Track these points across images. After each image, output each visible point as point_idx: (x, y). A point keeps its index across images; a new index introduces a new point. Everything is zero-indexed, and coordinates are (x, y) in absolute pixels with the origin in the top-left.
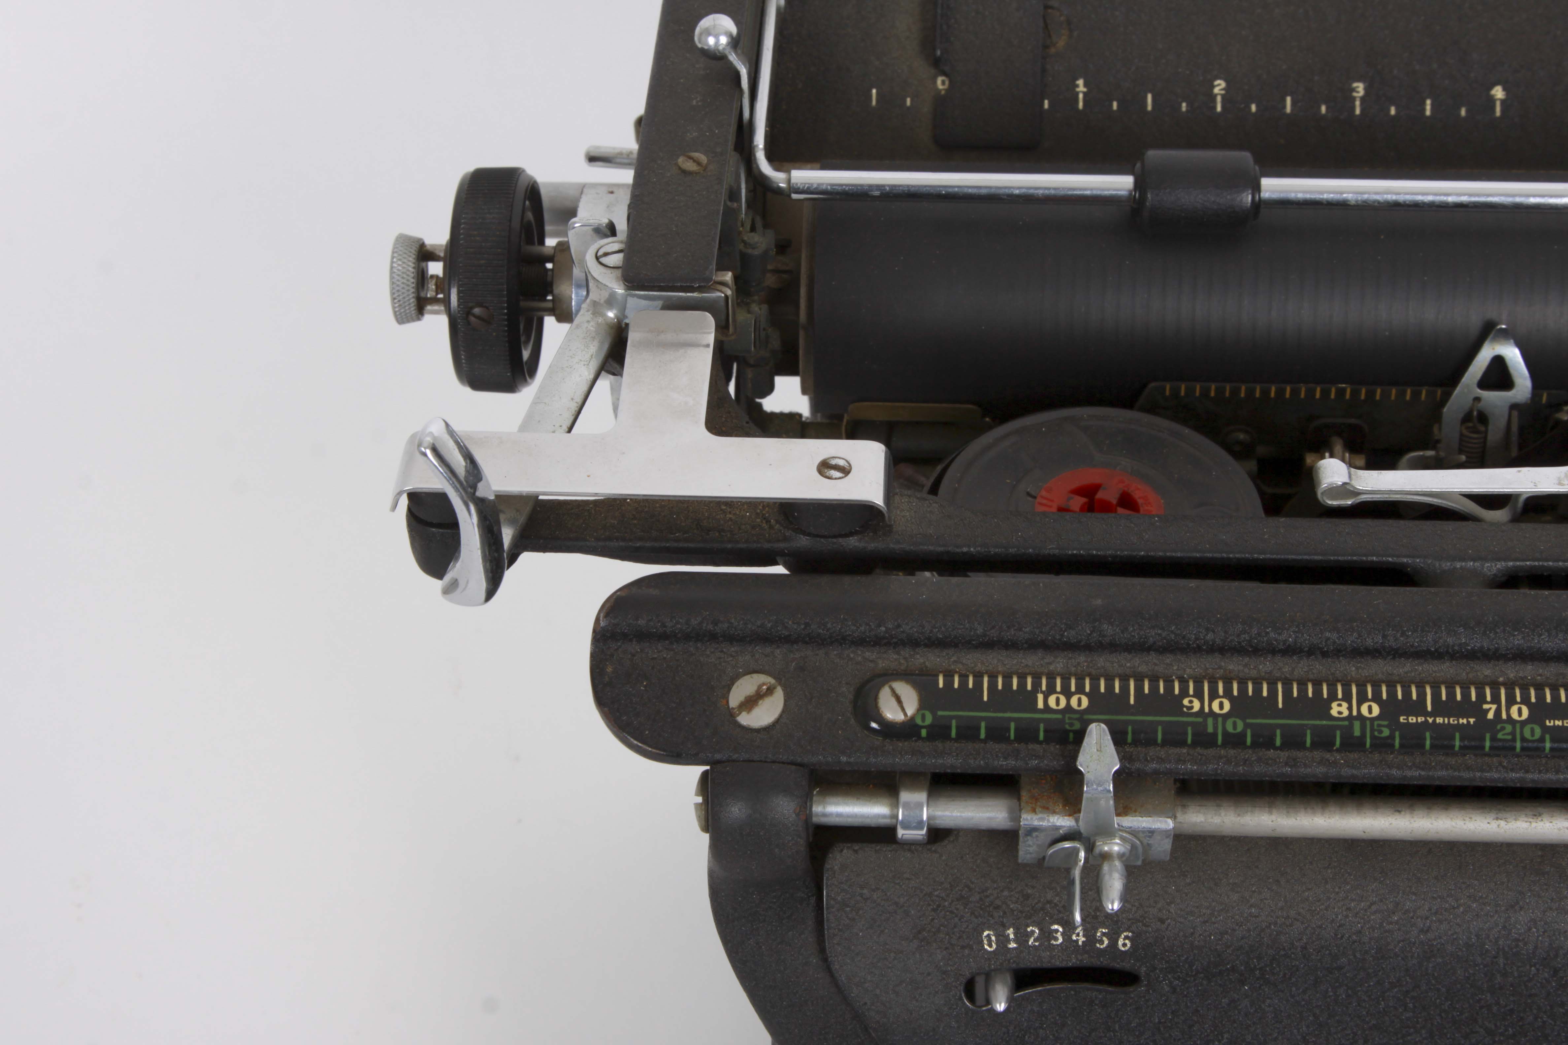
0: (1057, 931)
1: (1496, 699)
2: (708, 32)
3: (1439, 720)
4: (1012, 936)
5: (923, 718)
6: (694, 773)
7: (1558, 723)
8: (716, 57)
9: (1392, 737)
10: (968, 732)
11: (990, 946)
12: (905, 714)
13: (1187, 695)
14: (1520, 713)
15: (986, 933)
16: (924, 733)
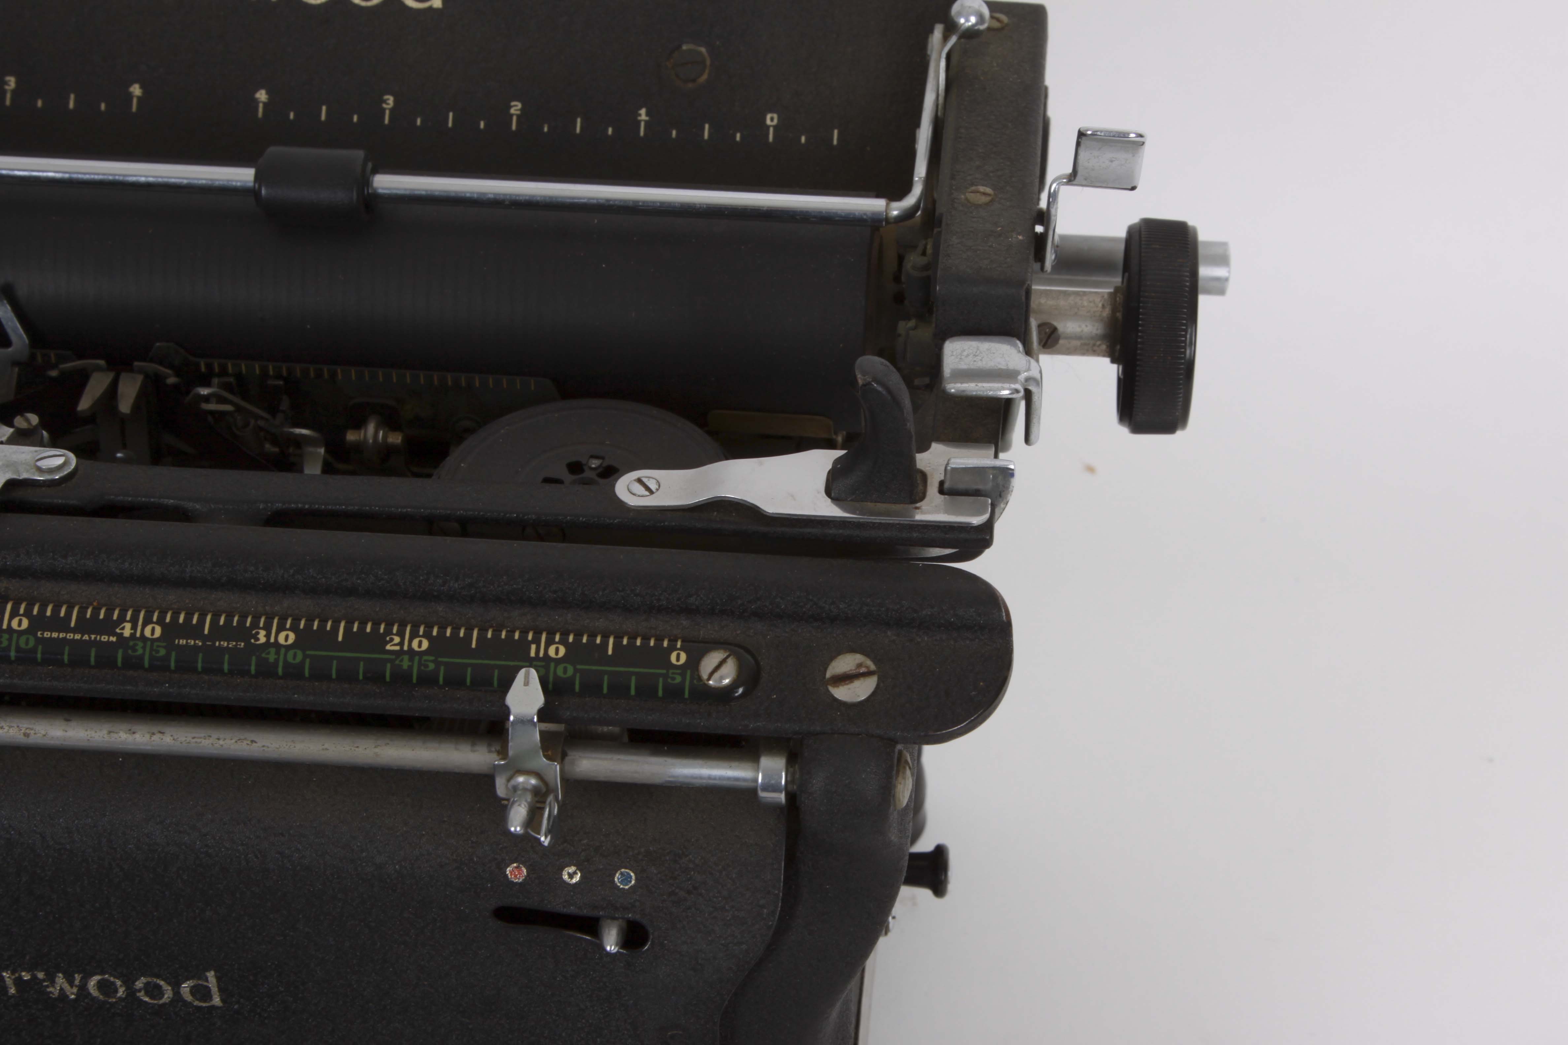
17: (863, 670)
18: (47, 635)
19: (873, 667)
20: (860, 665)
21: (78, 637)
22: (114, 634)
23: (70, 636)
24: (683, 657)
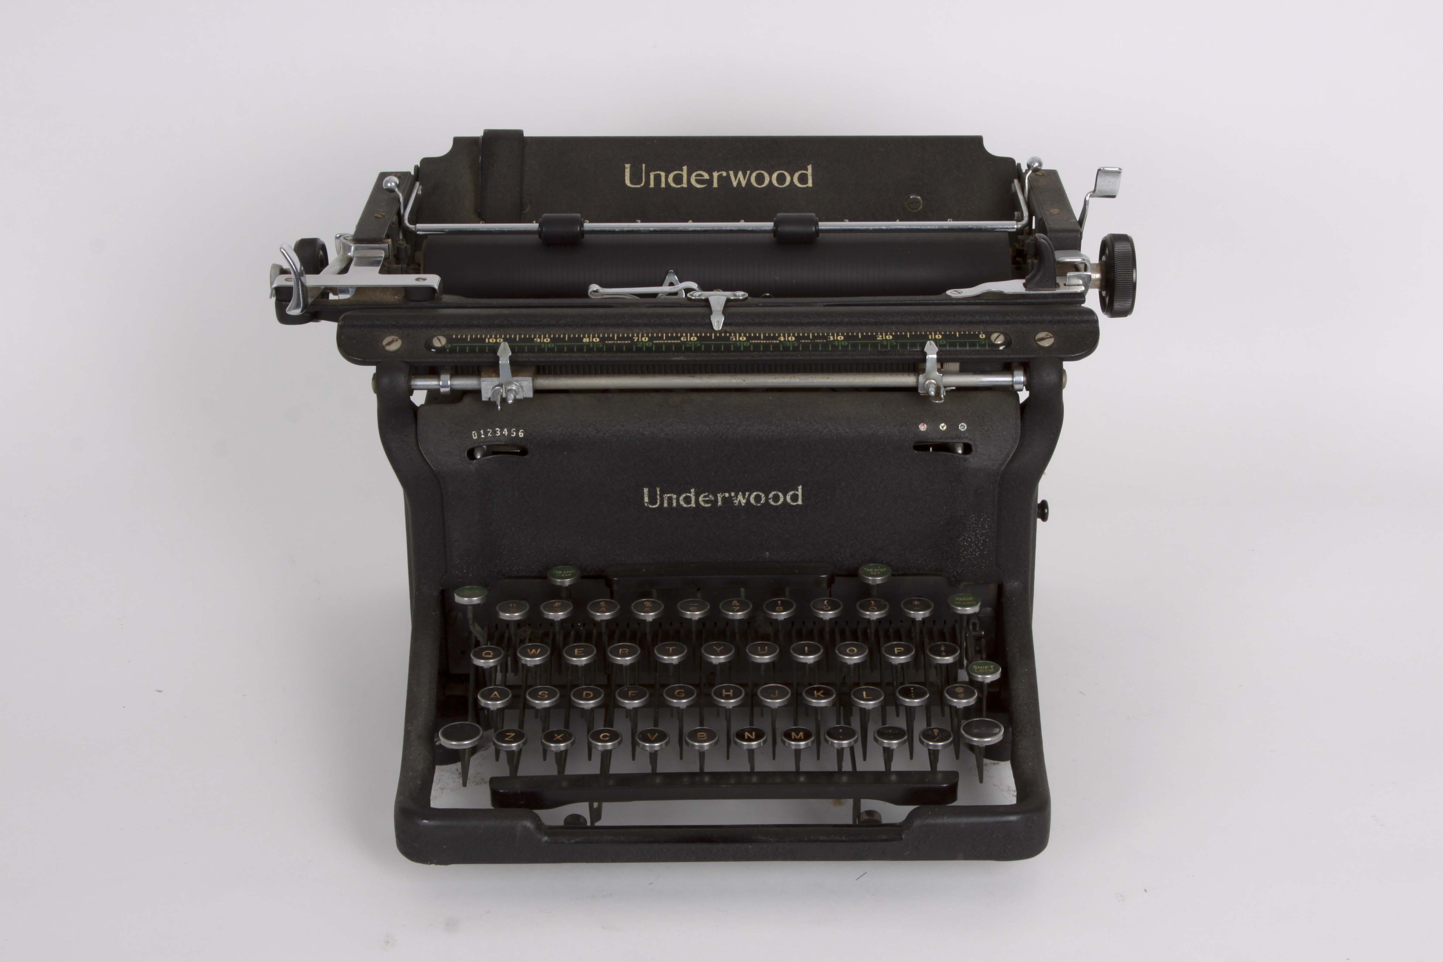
0: (498, 431)
1: (638, 336)
2: (387, 182)
3: (619, 342)
4: (482, 433)
5: (448, 346)
6: (372, 369)
7: (658, 342)
8: (391, 191)
9: (603, 347)
10: (463, 350)
11: (475, 437)
12: (442, 345)
13: (536, 338)
14: (645, 339)
15: (473, 432)
16: (448, 350)
17: (1048, 337)
18: (753, 341)
19: (1052, 335)
20: (1047, 335)
21: (765, 341)
22: (778, 340)
23: (762, 341)
24: (984, 336)
